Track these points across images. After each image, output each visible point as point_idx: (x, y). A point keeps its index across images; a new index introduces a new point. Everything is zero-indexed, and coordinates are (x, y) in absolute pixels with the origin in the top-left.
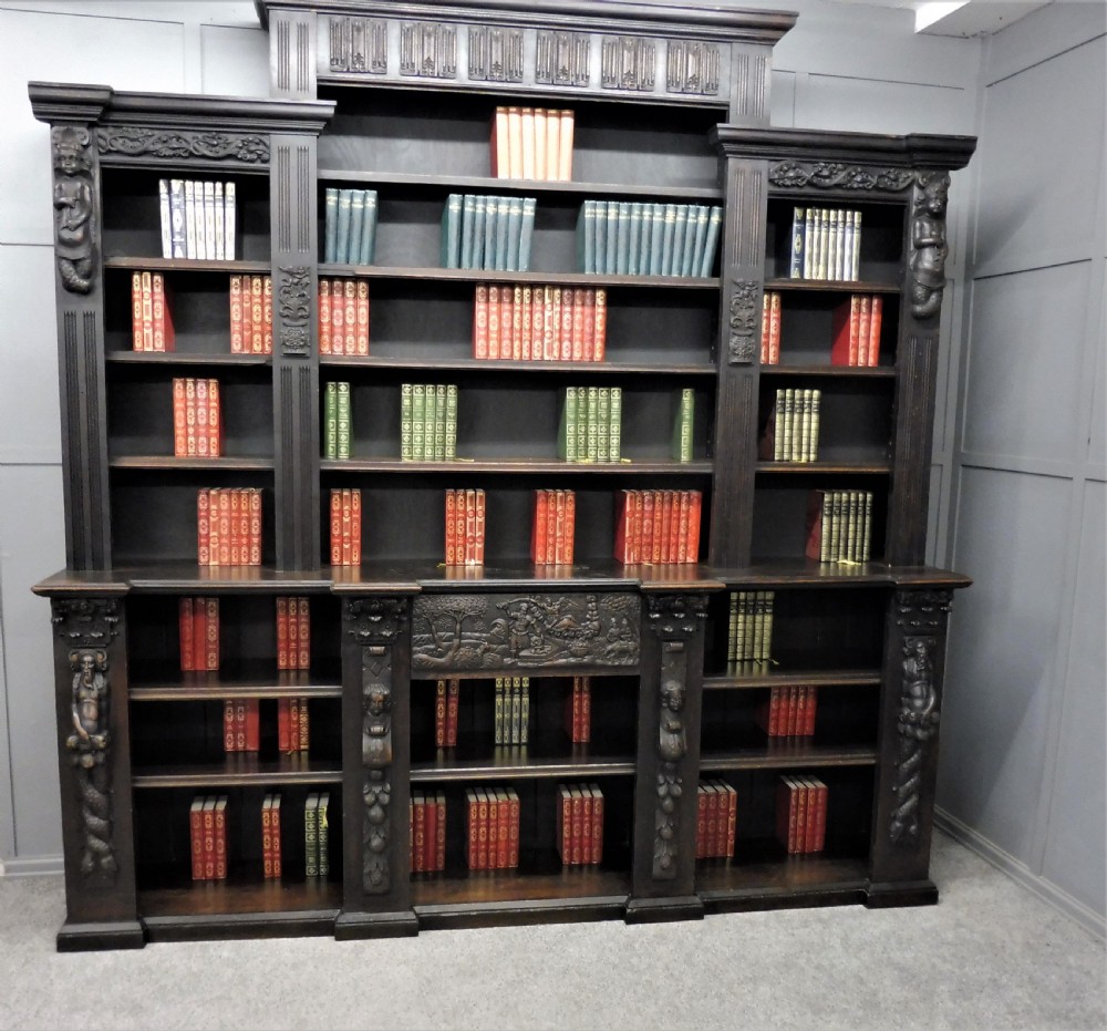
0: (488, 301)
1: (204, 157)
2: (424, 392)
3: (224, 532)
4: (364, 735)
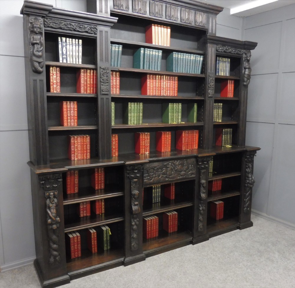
0: (150, 79)
1: (78, 31)
2: (134, 105)
3: (79, 149)
4: (132, 205)
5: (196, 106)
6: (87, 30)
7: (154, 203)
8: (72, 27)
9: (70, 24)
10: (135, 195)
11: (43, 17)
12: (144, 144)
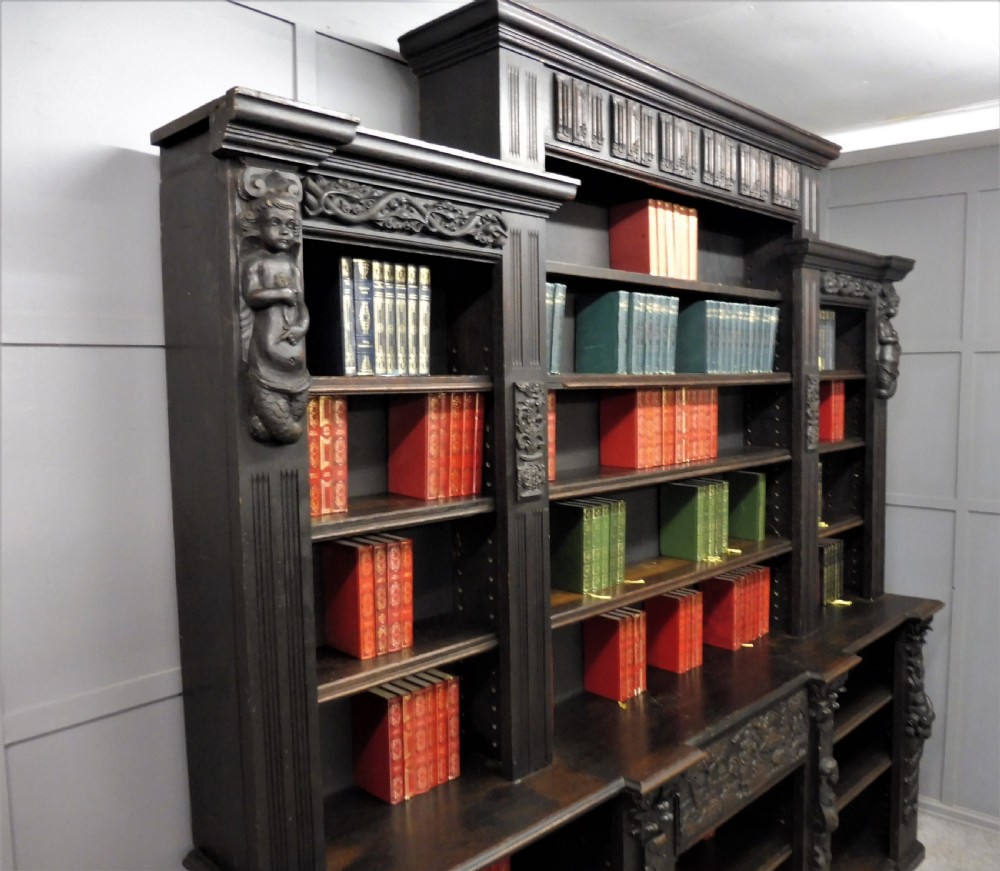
0: (644, 405)
2: (601, 513)
3: (420, 747)
5: (762, 486)
6: (469, 229)
8: (416, 216)
9: (410, 204)
11: (302, 170)
12: (629, 661)
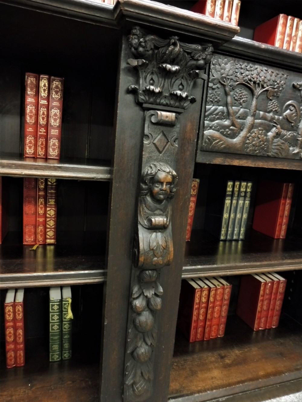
4: (140, 227)
7: (225, 241)
10: (154, 180)
